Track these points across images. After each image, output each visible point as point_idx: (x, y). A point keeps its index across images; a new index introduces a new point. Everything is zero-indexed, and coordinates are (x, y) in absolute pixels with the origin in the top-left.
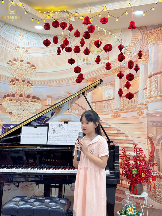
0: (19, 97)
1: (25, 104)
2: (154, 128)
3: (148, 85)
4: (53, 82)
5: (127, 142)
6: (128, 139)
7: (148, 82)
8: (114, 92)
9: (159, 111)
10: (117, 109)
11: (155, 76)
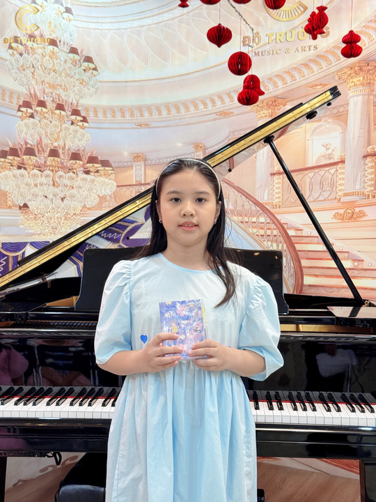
0: (49, 156)
1: (66, 178)
4: (151, 114)
8: (344, 141)
10: (353, 194)
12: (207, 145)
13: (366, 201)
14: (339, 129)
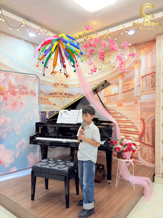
0: (60, 94)
1: (64, 99)
2: (145, 112)
3: (141, 83)
5: (127, 122)
6: (128, 120)
7: (141, 81)
8: (118, 89)
9: (148, 101)
10: (120, 100)
11: (146, 77)
13: (123, 102)
14: (117, 87)
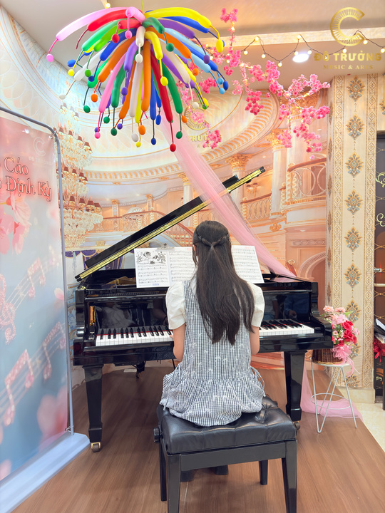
0: (70, 200)
1: (77, 213)
2: (297, 251)
3: (288, 183)
4: (121, 177)
7: (288, 178)
9: (304, 223)
11: (299, 169)
12: (154, 195)
